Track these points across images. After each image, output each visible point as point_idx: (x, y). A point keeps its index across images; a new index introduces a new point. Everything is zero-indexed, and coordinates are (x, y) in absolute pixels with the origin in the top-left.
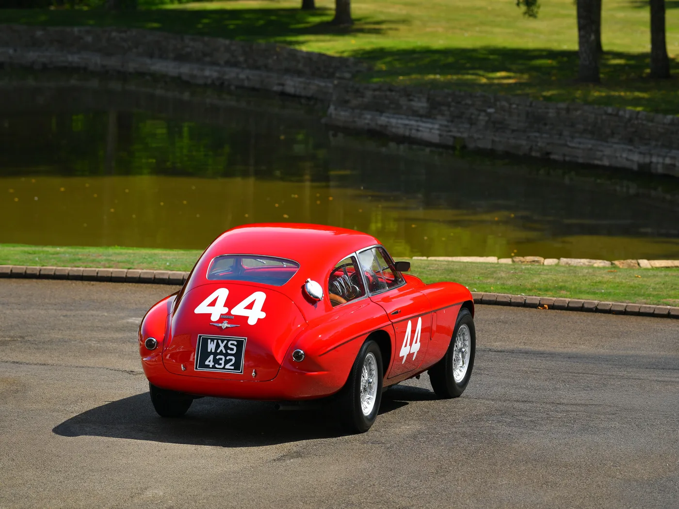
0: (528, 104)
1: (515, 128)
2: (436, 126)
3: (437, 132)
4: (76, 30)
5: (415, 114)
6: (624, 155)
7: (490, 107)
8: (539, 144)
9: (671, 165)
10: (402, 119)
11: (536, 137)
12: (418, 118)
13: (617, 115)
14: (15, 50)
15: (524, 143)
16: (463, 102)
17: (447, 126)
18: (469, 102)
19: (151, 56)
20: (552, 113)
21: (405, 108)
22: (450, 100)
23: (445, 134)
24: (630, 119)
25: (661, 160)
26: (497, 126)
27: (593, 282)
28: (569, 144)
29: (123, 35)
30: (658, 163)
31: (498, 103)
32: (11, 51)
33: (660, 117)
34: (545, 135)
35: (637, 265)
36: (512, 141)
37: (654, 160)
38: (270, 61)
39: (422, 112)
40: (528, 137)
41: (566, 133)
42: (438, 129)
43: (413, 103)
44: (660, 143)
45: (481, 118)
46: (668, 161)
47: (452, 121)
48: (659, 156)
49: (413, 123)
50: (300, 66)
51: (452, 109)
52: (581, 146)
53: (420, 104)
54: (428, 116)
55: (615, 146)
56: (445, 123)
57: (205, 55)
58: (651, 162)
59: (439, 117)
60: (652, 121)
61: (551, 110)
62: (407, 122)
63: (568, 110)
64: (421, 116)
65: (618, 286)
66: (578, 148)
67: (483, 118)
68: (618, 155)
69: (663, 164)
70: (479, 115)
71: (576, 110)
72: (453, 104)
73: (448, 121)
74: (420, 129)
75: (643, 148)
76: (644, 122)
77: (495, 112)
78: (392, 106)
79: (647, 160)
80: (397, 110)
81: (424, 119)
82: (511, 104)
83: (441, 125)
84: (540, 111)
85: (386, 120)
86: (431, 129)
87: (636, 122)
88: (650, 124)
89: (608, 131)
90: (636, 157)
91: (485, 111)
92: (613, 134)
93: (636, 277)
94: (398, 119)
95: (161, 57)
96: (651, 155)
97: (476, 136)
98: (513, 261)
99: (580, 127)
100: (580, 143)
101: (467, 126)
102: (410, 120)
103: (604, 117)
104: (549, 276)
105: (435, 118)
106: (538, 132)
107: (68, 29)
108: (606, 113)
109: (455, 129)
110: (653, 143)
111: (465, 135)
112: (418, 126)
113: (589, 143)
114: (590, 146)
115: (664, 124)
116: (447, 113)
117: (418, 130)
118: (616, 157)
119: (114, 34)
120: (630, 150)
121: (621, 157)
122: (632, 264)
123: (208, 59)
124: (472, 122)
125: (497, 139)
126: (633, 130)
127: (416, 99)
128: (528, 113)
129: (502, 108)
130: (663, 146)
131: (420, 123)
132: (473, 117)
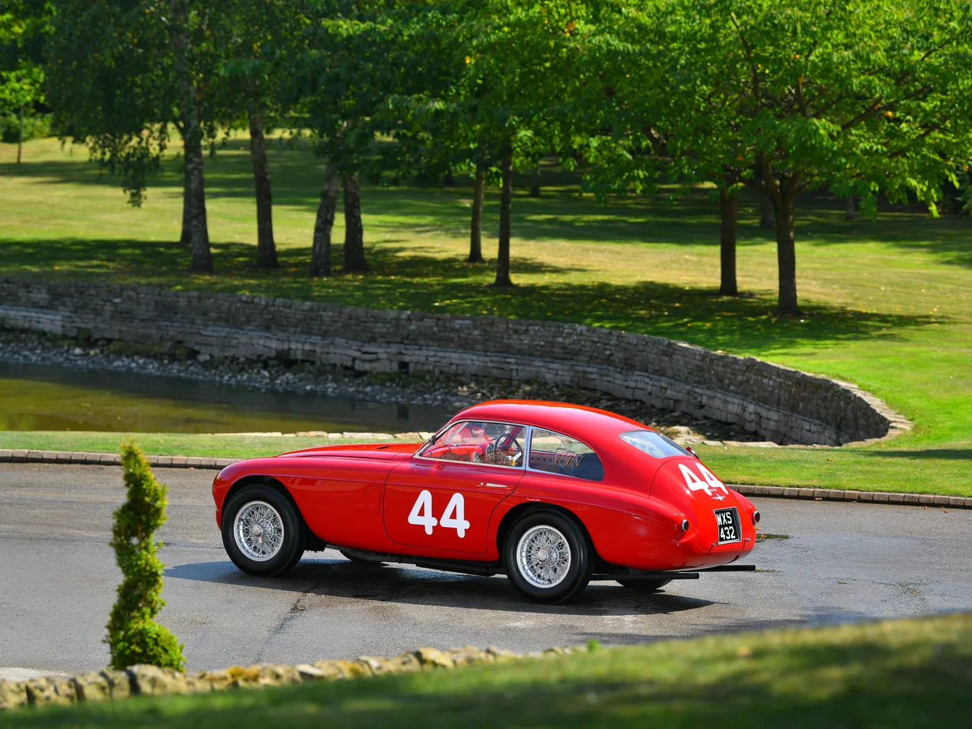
0: (157, 293)
1: (144, 317)
2: (59, 318)
3: (60, 323)
5: (36, 306)
6: (261, 342)
7: (115, 297)
8: (170, 333)
9: (311, 351)
10: (20, 311)
11: (166, 326)
12: (39, 310)
13: (252, 302)
15: (154, 332)
16: (87, 293)
17: (70, 317)
18: (93, 292)
20: (182, 302)
21: (24, 299)
22: (72, 290)
24: (266, 306)
25: (300, 346)
26: (124, 316)
28: (203, 333)
30: (297, 350)
31: (124, 293)
34: (175, 324)
36: (141, 331)
37: (293, 346)
39: (42, 303)
40: (158, 326)
41: (198, 321)
42: (61, 321)
43: (32, 295)
44: (298, 330)
45: (106, 308)
46: (307, 347)
47: (76, 312)
48: (297, 342)
49: (33, 314)
51: (75, 300)
52: (215, 334)
53: (41, 296)
54: (50, 307)
55: (250, 333)
56: (68, 314)
58: (290, 349)
59: (61, 308)
60: (290, 307)
61: (181, 299)
62: (26, 314)
63: (199, 298)
64: (41, 307)
66: (212, 336)
67: (108, 308)
68: (254, 342)
69: (303, 350)
70: (104, 305)
71: (209, 298)
72: (75, 295)
73: (71, 312)
74: (41, 320)
75: (281, 335)
76: (282, 309)
77: (122, 302)
78: (10, 298)
79: (286, 347)
80: (15, 301)
81: (45, 311)
82: (138, 294)
83: (64, 316)
84: (170, 299)
85: (4, 312)
86: (53, 320)
87: (273, 309)
88: (288, 311)
89: (243, 319)
90: (274, 344)
91: (111, 301)
92: (248, 322)
94: (16, 311)
96: (290, 341)
97: (101, 326)
99: (214, 315)
100: (213, 331)
101: (91, 316)
102: (30, 312)
103: (238, 305)
105: (57, 310)
106: (169, 321)
109: (78, 320)
110: (292, 329)
111: (90, 326)
112: (39, 318)
113: (223, 331)
114: (224, 334)
115: (303, 310)
116: (69, 304)
117: (39, 322)
118: (253, 345)
120: (268, 337)
121: (258, 344)
124: (97, 313)
125: (124, 329)
126: (270, 317)
127: (36, 291)
128: (157, 303)
129: (129, 298)
130: (302, 332)
131: (41, 315)
132: (98, 307)
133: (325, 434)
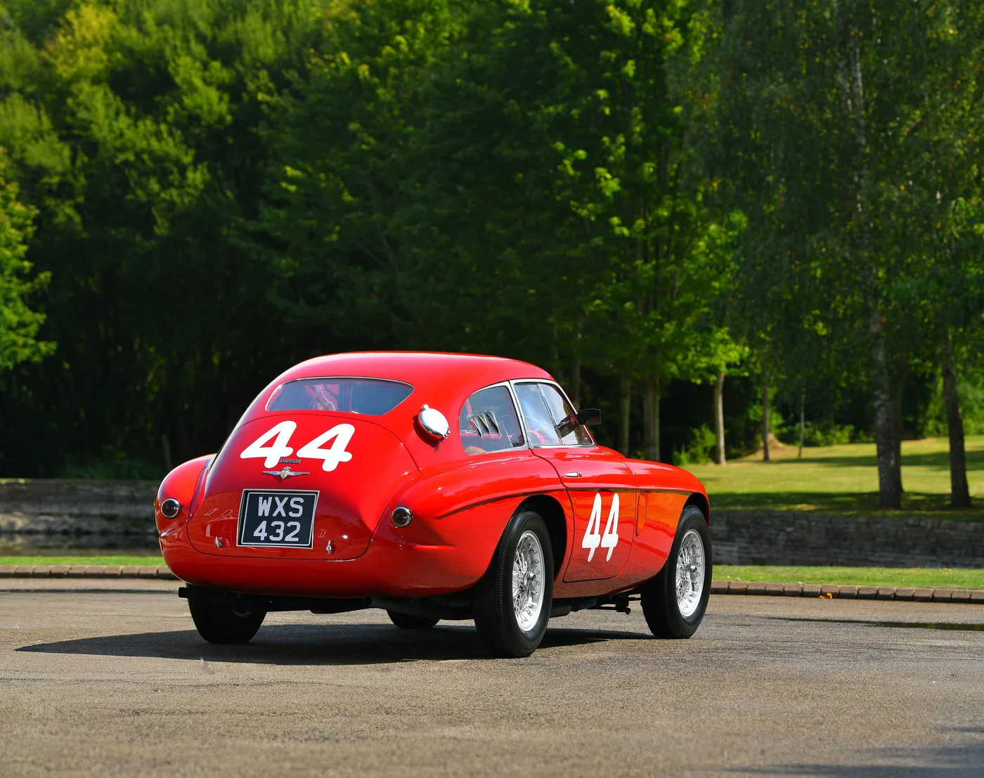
0: (828, 521)
1: (815, 546)
3: (736, 555)
7: (789, 526)
11: (836, 553)
12: (717, 542)
13: (918, 526)
17: (746, 548)
18: (768, 522)
20: (852, 528)
22: (749, 521)
23: (744, 555)
24: (932, 529)
26: (797, 544)
28: (870, 558)
31: (797, 522)
33: (962, 525)
34: (845, 551)
39: (721, 535)
40: (829, 554)
41: (866, 547)
42: (738, 552)
43: (712, 527)
44: (963, 552)
45: (780, 537)
47: (751, 543)
51: (751, 530)
52: (883, 560)
53: (719, 527)
54: (728, 538)
55: (917, 557)
56: (745, 545)
59: (738, 539)
60: (954, 529)
61: (850, 526)
63: (868, 524)
64: (721, 540)
67: (782, 537)
70: (778, 535)
71: (877, 523)
72: (752, 525)
73: (747, 543)
74: (720, 552)
75: (946, 558)
76: (947, 531)
77: (794, 531)
81: (724, 543)
82: (810, 522)
83: (741, 548)
84: (840, 526)
86: (730, 552)
87: (938, 532)
88: (953, 533)
89: (910, 543)
91: (784, 530)
92: (914, 545)
97: (775, 556)
99: (881, 540)
100: (881, 557)
101: (766, 546)
103: (905, 529)
105: (734, 541)
106: (838, 548)
108: (907, 525)
109: (754, 551)
110: (957, 552)
111: (765, 556)
112: (718, 550)
113: (890, 557)
114: (891, 559)
115: (967, 532)
116: (746, 535)
117: (717, 554)
124: (772, 543)
126: (935, 540)
127: (716, 524)
128: (827, 530)
129: (802, 527)
130: (967, 554)
131: (720, 547)
132: (773, 537)
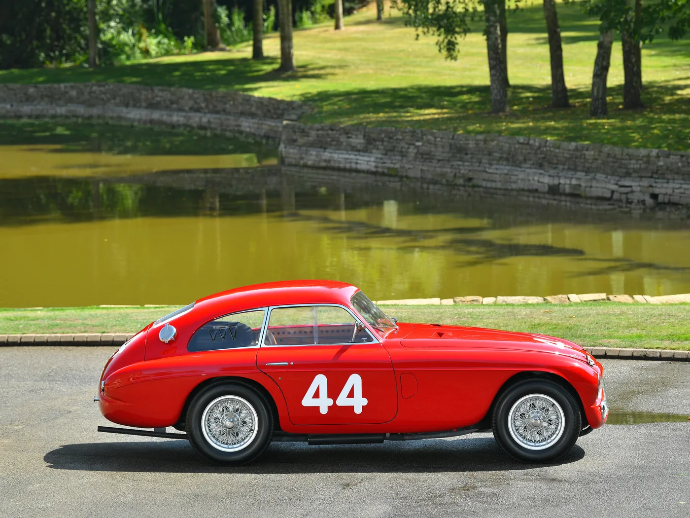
0: (451, 137)
1: (441, 158)
2: (373, 159)
3: (374, 164)
4: (62, 85)
5: (354, 149)
6: (536, 178)
7: (418, 141)
8: (462, 171)
9: (576, 185)
10: (342, 153)
11: (459, 165)
12: (357, 153)
13: (528, 144)
14: (12, 106)
15: (449, 170)
16: (395, 138)
17: (381, 159)
18: (400, 137)
19: (127, 106)
20: (472, 145)
21: (345, 144)
22: (383, 136)
23: (380, 165)
24: (539, 148)
25: (568, 182)
26: (425, 157)
27: (532, 325)
28: (487, 170)
29: (102, 89)
30: (565, 184)
31: (425, 137)
32: (8, 107)
33: (565, 144)
34: (466, 164)
35: (567, 300)
36: (438, 170)
37: (562, 181)
38: (228, 106)
39: (359, 147)
40: (452, 165)
41: (484, 161)
42: (374, 162)
43: (351, 140)
44: (566, 167)
45: (410, 150)
46: (574, 182)
47: (386, 154)
48: (566, 178)
49: (352, 157)
50: (254, 109)
51: (385, 144)
52: (498, 172)
53: (358, 140)
54: (365, 150)
55: (527, 170)
56: (380, 156)
57: (172, 103)
58: (560, 184)
59: (374, 151)
60: (559, 148)
61: (471, 142)
62: (347, 156)
63: (485, 141)
64: (359, 151)
65: (555, 328)
66: (496, 174)
67: (412, 151)
68: (531, 178)
69: (570, 184)
70: (409, 148)
71: (493, 141)
73: (383, 154)
74: (359, 161)
75: (552, 172)
76: (552, 149)
77: (423, 145)
78: (334, 143)
79: (556, 182)
80: (338, 146)
81: (361, 154)
82: (436, 138)
83: (377, 158)
84: (461, 142)
85: (330, 155)
86: (368, 162)
87: (545, 149)
88: (557, 151)
89: (521, 158)
90: (546, 180)
91: (414, 144)
92: (525, 160)
93: (571, 317)
94: (339, 154)
95: (135, 106)
96: (559, 177)
97: (407, 166)
98: (455, 301)
99: (497, 155)
100: (497, 169)
101: (399, 158)
102: (350, 155)
103: (517, 146)
104: (491, 321)
105: (371, 152)
106: (460, 161)
107: (56, 86)
108: (519, 143)
109: (389, 161)
110: (561, 167)
111: (397, 166)
112: (357, 159)
113: (505, 169)
114: (506, 171)
115: (569, 150)
116: (381, 147)
117: (357, 163)
118: (529, 180)
119: (95, 88)
120: (541, 174)
121: (533, 180)
122: (563, 299)
123: (175, 106)
124: (403, 154)
125: (425, 168)
126: (543, 156)
127: (354, 137)
128: (451, 145)
129: (428, 141)
130: (569, 169)
131: (358, 157)
132: (403, 150)
133: (480, 298)
